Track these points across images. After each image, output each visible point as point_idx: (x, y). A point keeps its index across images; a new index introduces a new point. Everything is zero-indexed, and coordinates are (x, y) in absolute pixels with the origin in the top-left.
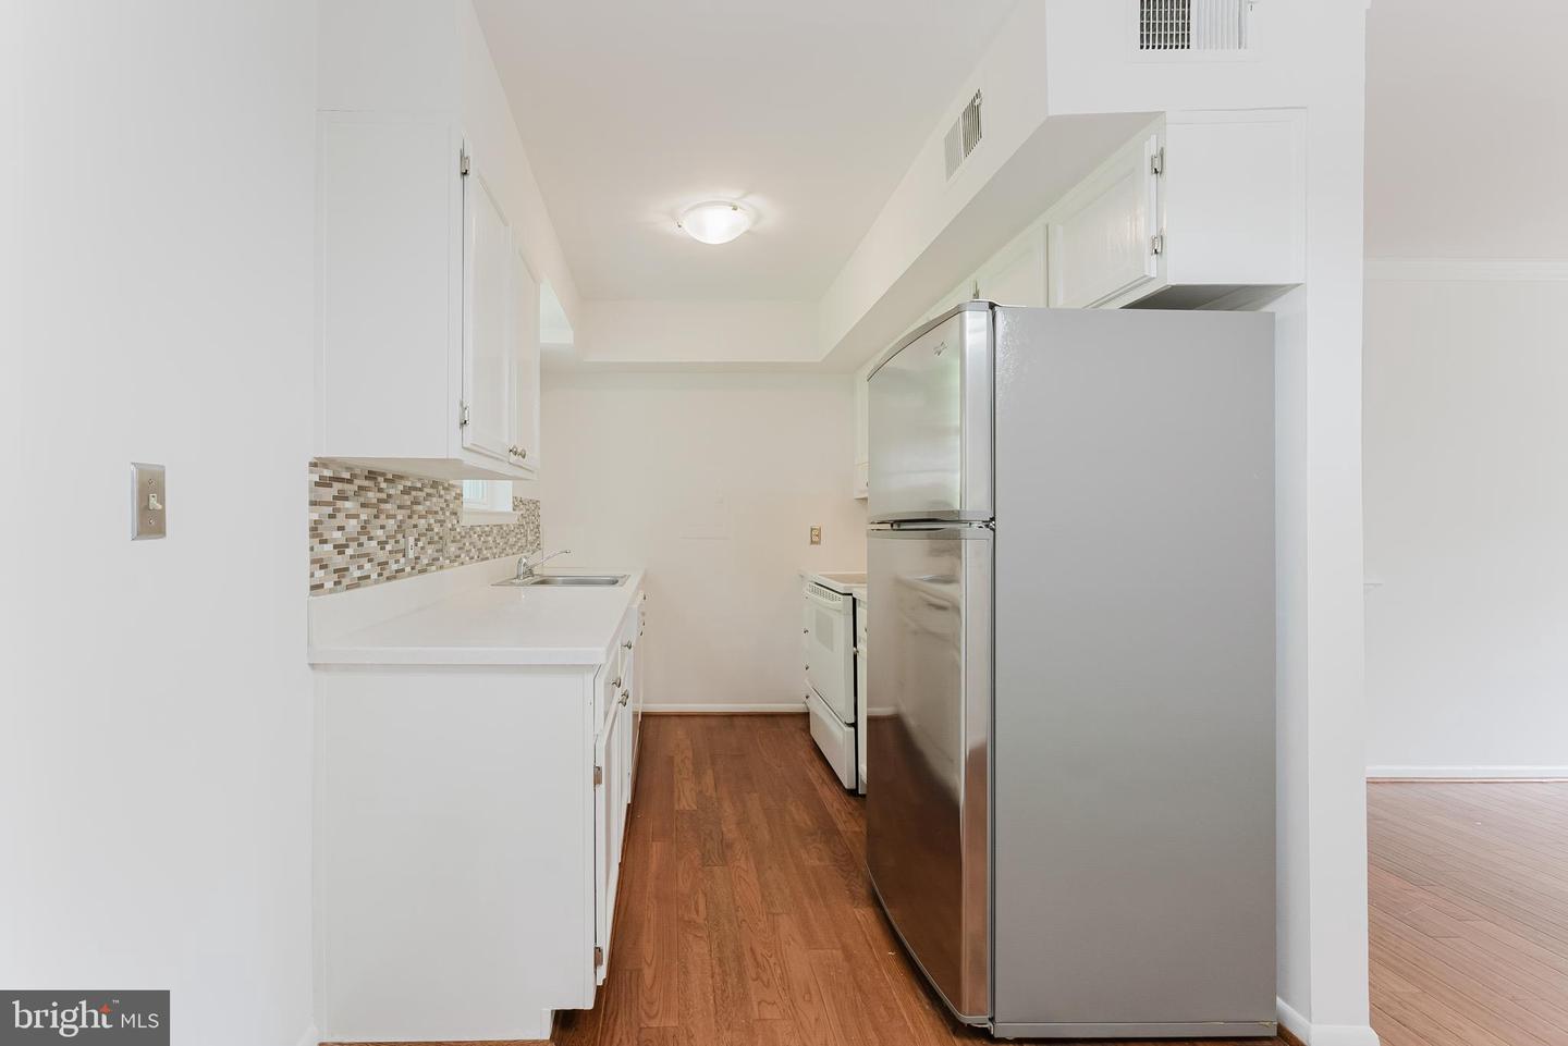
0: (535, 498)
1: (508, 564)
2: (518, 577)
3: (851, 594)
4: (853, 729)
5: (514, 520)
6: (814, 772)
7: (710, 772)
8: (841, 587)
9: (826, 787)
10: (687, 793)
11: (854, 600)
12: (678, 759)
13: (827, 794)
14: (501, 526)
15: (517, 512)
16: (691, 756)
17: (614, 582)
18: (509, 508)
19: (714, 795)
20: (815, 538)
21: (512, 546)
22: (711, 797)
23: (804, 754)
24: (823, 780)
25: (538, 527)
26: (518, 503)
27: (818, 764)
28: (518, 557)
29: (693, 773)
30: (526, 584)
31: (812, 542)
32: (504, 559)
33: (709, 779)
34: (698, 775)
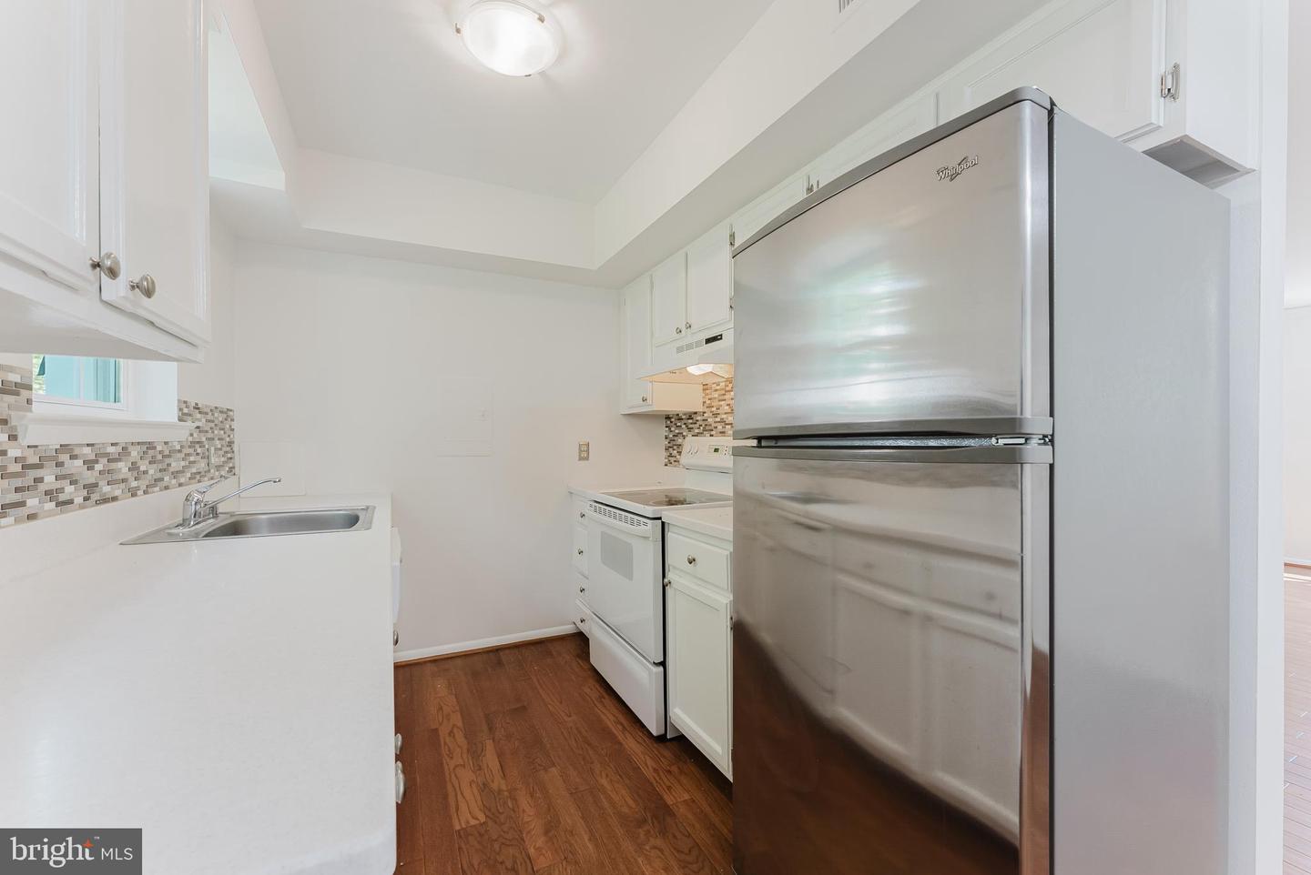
0: (225, 406)
1: (167, 503)
2: (184, 523)
3: (660, 518)
4: (661, 669)
5: (182, 433)
6: (609, 717)
7: (489, 745)
8: (649, 511)
9: (628, 735)
10: (467, 792)
11: (663, 523)
12: (444, 732)
13: (632, 745)
14: (151, 446)
15: (189, 423)
16: (460, 724)
17: (352, 521)
18: (171, 415)
19: (504, 788)
20: (584, 453)
21: (175, 474)
22: (500, 791)
23: (591, 690)
24: (624, 727)
25: (230, 444)
26: (187, 411)
27: (608, 701)
28: (184, 491)
29: (468, 750)
30: (196, 536)
31: (581, 459)
32: (157, 496)
33: (491, 760)
34: (475, 753)
